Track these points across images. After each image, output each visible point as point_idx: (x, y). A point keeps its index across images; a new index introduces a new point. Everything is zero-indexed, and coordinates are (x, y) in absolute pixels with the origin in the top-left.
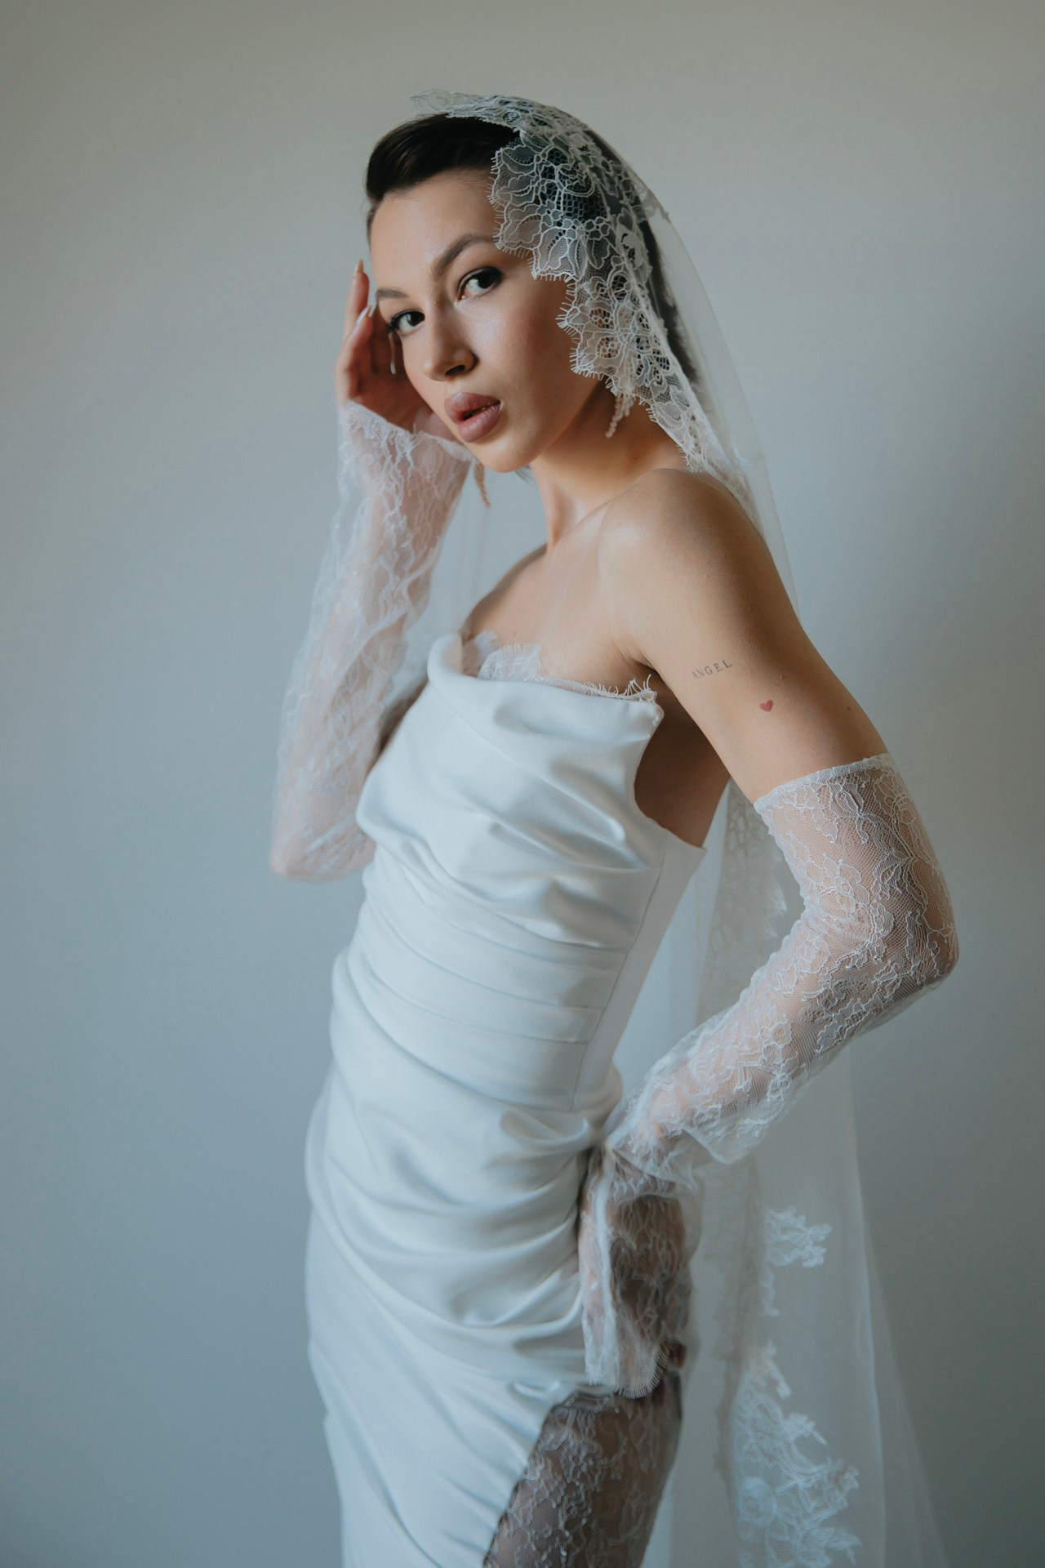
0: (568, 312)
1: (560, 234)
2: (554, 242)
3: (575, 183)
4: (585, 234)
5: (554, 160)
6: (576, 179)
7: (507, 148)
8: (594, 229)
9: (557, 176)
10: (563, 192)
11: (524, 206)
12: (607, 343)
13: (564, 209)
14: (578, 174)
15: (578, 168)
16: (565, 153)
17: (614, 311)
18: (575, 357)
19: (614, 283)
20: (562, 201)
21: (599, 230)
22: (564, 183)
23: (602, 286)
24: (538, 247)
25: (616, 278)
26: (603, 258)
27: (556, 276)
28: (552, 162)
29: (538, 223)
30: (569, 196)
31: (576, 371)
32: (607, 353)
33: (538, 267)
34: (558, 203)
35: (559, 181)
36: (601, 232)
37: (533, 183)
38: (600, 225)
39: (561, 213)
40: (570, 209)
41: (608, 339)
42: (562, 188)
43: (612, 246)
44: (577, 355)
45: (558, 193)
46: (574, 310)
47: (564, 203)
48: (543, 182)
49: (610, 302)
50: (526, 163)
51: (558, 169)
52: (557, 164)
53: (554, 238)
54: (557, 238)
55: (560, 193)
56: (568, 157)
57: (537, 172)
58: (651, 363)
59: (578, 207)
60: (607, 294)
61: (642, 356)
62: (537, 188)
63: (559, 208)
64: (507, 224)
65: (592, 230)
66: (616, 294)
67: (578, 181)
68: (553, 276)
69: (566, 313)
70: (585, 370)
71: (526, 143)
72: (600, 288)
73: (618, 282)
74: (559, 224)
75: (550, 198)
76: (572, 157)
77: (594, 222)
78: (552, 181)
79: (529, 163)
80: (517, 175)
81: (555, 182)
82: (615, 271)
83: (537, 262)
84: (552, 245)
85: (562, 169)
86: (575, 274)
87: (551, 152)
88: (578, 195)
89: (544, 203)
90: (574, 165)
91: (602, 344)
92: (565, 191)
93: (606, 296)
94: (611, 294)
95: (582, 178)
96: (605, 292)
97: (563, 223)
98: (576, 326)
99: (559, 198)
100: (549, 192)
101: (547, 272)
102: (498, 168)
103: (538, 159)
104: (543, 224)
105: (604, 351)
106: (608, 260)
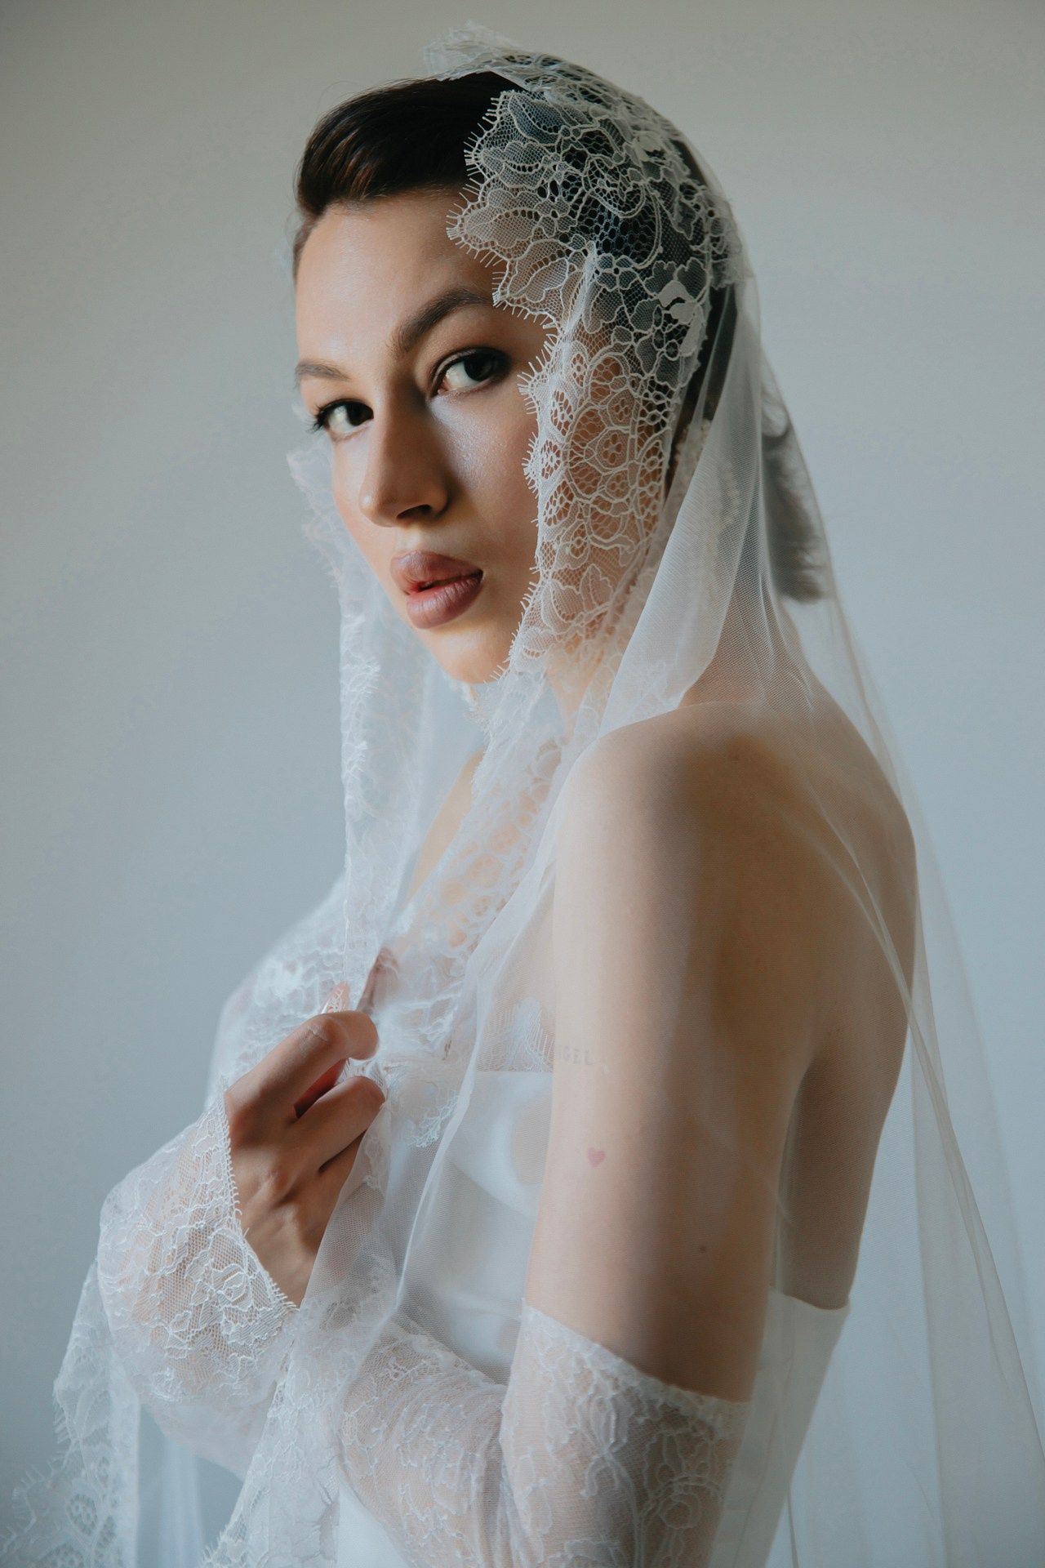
1: (561, 254)
8: (611, 271)
9: (587, 168)
10: (588, 193)
13: (581, 219)
14: (620, 181)
15: (625, 172)
16: (612, 142)
19: (600, 367)
22: (595, 181)
34: (575, 207)
35: (587, 175)
36: (618, 281)
38: (622, 270)
39: (574, 223)
42: (588, 188)
43: (626, 310)
47: (584, 210)
52: (591, 151)
55: (583, 194)
57: (559, 149)
58: (580, 516)
63: (573, 214)
65: (607, 271)
67: (617, 189)
68: (525, 311)
74: (565, 238)
76: (623, 154)
77: (615, 261)
78: (577, 171)
81: (582, 175)
82: (611, 350)
85: (598, 161)
95: (625, 189)
97: (572, 239)
99: (579, 201)
100: (565, 185)
101: (519, 302)
104: (540, 229)
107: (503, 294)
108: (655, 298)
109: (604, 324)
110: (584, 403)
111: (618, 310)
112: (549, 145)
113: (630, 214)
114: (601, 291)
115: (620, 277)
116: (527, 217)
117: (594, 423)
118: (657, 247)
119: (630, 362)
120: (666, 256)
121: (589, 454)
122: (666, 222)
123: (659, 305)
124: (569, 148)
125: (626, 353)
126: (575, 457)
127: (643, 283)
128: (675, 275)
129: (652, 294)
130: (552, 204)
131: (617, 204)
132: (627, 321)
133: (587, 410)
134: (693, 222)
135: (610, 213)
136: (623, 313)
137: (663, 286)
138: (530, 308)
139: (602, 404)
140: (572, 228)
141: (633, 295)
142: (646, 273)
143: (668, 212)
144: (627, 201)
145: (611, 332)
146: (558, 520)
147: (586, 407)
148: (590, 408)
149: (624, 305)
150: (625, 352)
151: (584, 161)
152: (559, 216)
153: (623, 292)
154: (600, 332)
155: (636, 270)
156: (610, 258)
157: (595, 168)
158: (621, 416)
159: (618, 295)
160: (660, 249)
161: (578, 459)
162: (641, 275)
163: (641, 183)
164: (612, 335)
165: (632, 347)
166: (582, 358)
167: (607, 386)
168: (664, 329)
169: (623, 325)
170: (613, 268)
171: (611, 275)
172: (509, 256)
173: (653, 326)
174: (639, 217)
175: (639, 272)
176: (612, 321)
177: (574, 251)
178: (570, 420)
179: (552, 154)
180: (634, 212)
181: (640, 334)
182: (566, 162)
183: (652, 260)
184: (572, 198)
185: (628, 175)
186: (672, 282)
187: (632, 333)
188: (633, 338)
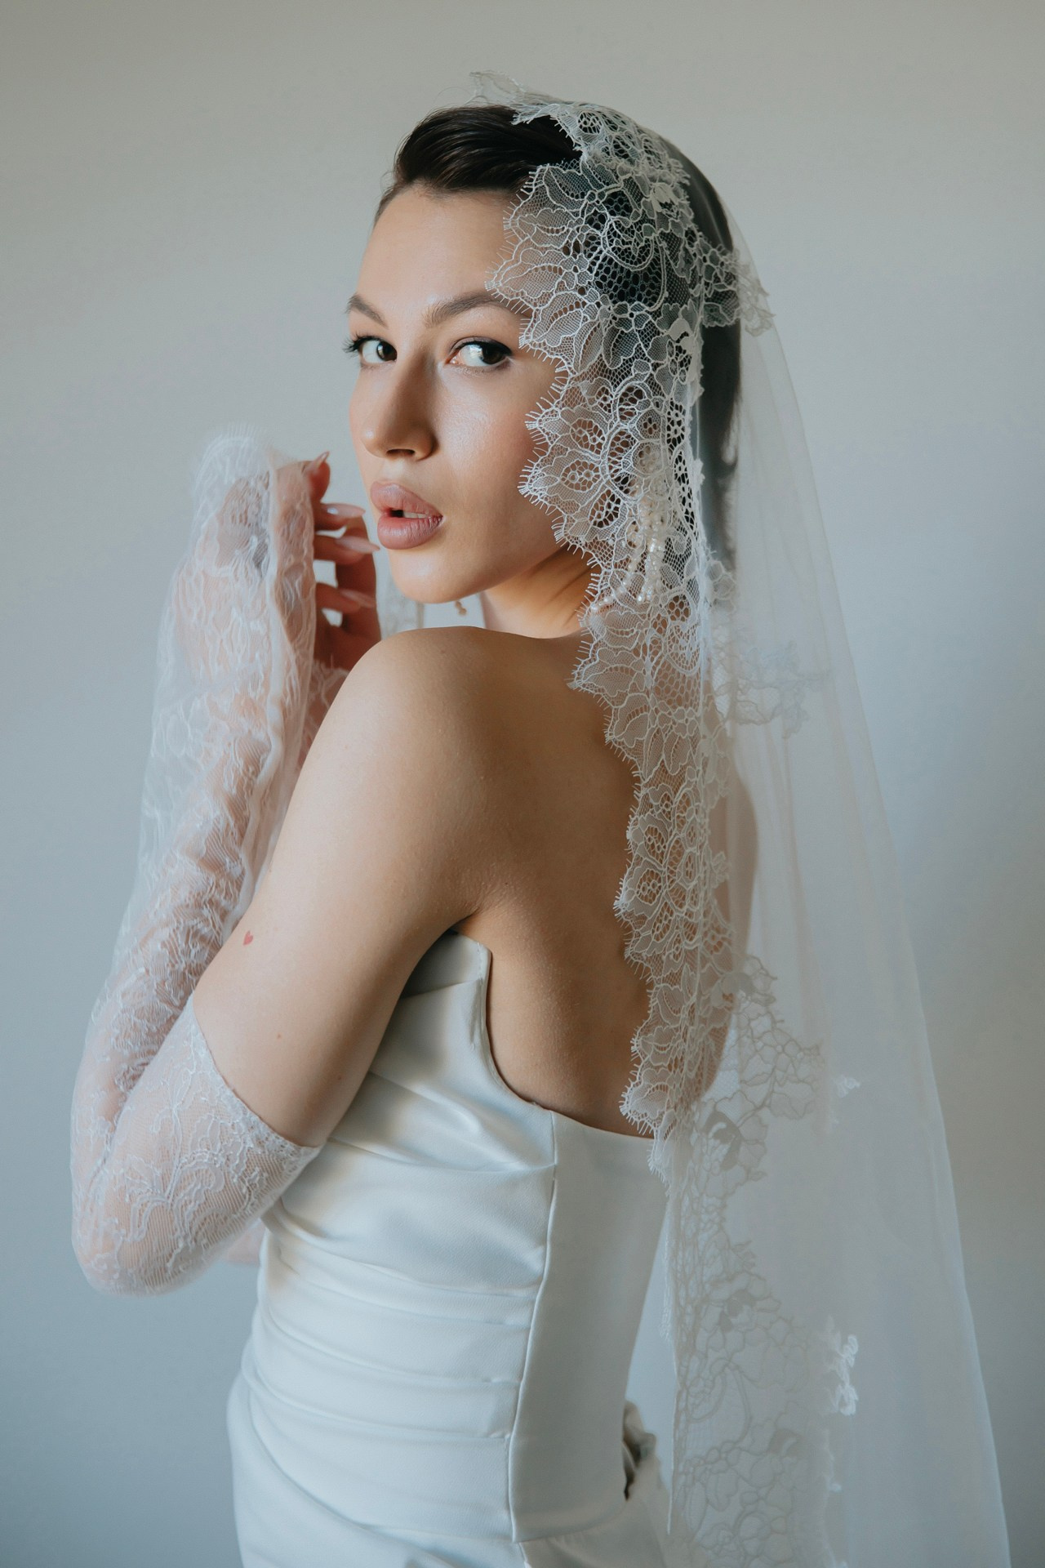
0: (545, 411)
1: (578, 305)
2: (565, 310)
3: (626, 246)
4: (611, 318)
5: (612, 207)
6: (631, 242)
7: (555, 167)
9: (606, 229)
11: (546, 248)
12: (581, 469)
13: (597, 274)
17: (609, 432)
18: (529, 473)
19: (625, 394)
20: (598, 263)
21: (632, 320)
22: (612, 241)
23: (607, 393)
24: (542, 308)
25: (630, 389)
26: (622, 358)
27: (548, 355)
28: (608, 208)
29: (556, 278)
30: (611, 261)
31: (522, 492)
32: (574, 483)
33: (531, 335)
34: (594, 263)
37: (571, 225)
38: (636, 313)
39: (590, 278)
40: (604, 278)
41: (585, 464)
43: (642, 346)
44: (533, 471)
45: (598, 250)
46: (552, 412)
47: (601, 266)
48: (585, 228)
49: (608, 418)
50: (572, 195)
51: (611, 220)
52: (612, 213)
53: (568, 307)
54: (571, 308)
55: (601, 252)
56: (634, 210)
59: (615, 280)
60: (609, 405)
61: (622, 501)
62: (573, 233)
64: (513, 263)
66: (621, 410)
69: (541, 412)
70: (534, 494)
71: (585, 170)
72: (604, 395)
73: (632, 395)
74: (582, 291)
75: (585, 252)
77: (629, 307)
78: (598, 232)
79: (577, 197)
80: (554, 207)
81: (601, 235)
83: (532, 326)
84: (561, 313)
85: (615, 222)
86: (572, 366)
87: (614, 195)
88: (622, 263)
89: (575, 256)
90: (636, 224)
91: (574, 469)
92: (608, 252)
93: (607, 408)
94: (614, 409)
95: (638, 244)
96: (608, 402)
97: (588, 292)
98: (548, 434)
99: (597, 258)
100: (587, 244)
102: (534, 188)
103: (592, 197)
104: (562, 282)
105: (573, 478)
106: (629, 362)
107: (527, 338)
108: (665, 334)
109: (624, 360)
110: (614, 426)
111: (635, 346)
112: (575, 210)
113: (641, 267)
114: (619, 333)
115: (635, 320)
116: (552, 272)
117: (627, 440)
118: (663, 293)
119: (651, 387)
120: (671, 299)
121: (625, 465)
122: (670, 270)
123: (670, 340)
124: (593, 211)
125: (646, 381)
126: (613, 470)
127: (655, 323)
128: (680, 313)
129: (663, 331)
130: (574, 260)
131: (630, 259)
132: (644, 355)
133: (618, 431)
134: (691, 268)
135: (622, 268)
136: (641, 348)
137: (671, 324)
138: (548, 351)
139: (631, 423)
140: (589, 283)
141: (648, 333)
142: (656, 314)
143: (671, 262)
144: (639, 256)
145: (631, 366)
146: (609, 522)
147: (616, 428)
148: (619, 429)
149: (640, 342)
150: (645, 379)
151: (604, 223)
152: (579, 271)
153: (639, 331)
154: (622, 366)
155: (648, 312)
156: (626, 305)
157: (613, 229)
158: (650, 431)
159: (635, 334)
160: (666, 294)
161: (617, 471)
162: (653, 317)
163: (651, 238)
164: (632, 368)
165: (651, 375)
166: (607, 390)
167: (633, 409)
168: (677, 359)
169: (642, 358)
170: (629, 313)
171: (627, 319)
172: (535, 305)
173: (668, 356)
174: (648, 269)
175: (651, 313)
176: (631, 357)
177: (589, 303)
178: (601, 441)
179: (576, 219)
180: (645, 264)
181: (657, 364)
182: (588, 225)
183: (660, 304)
184: (592, 255)
185: (642, 231)
186: (678, 319)
187: (650, 364)
188: (651, 368)
